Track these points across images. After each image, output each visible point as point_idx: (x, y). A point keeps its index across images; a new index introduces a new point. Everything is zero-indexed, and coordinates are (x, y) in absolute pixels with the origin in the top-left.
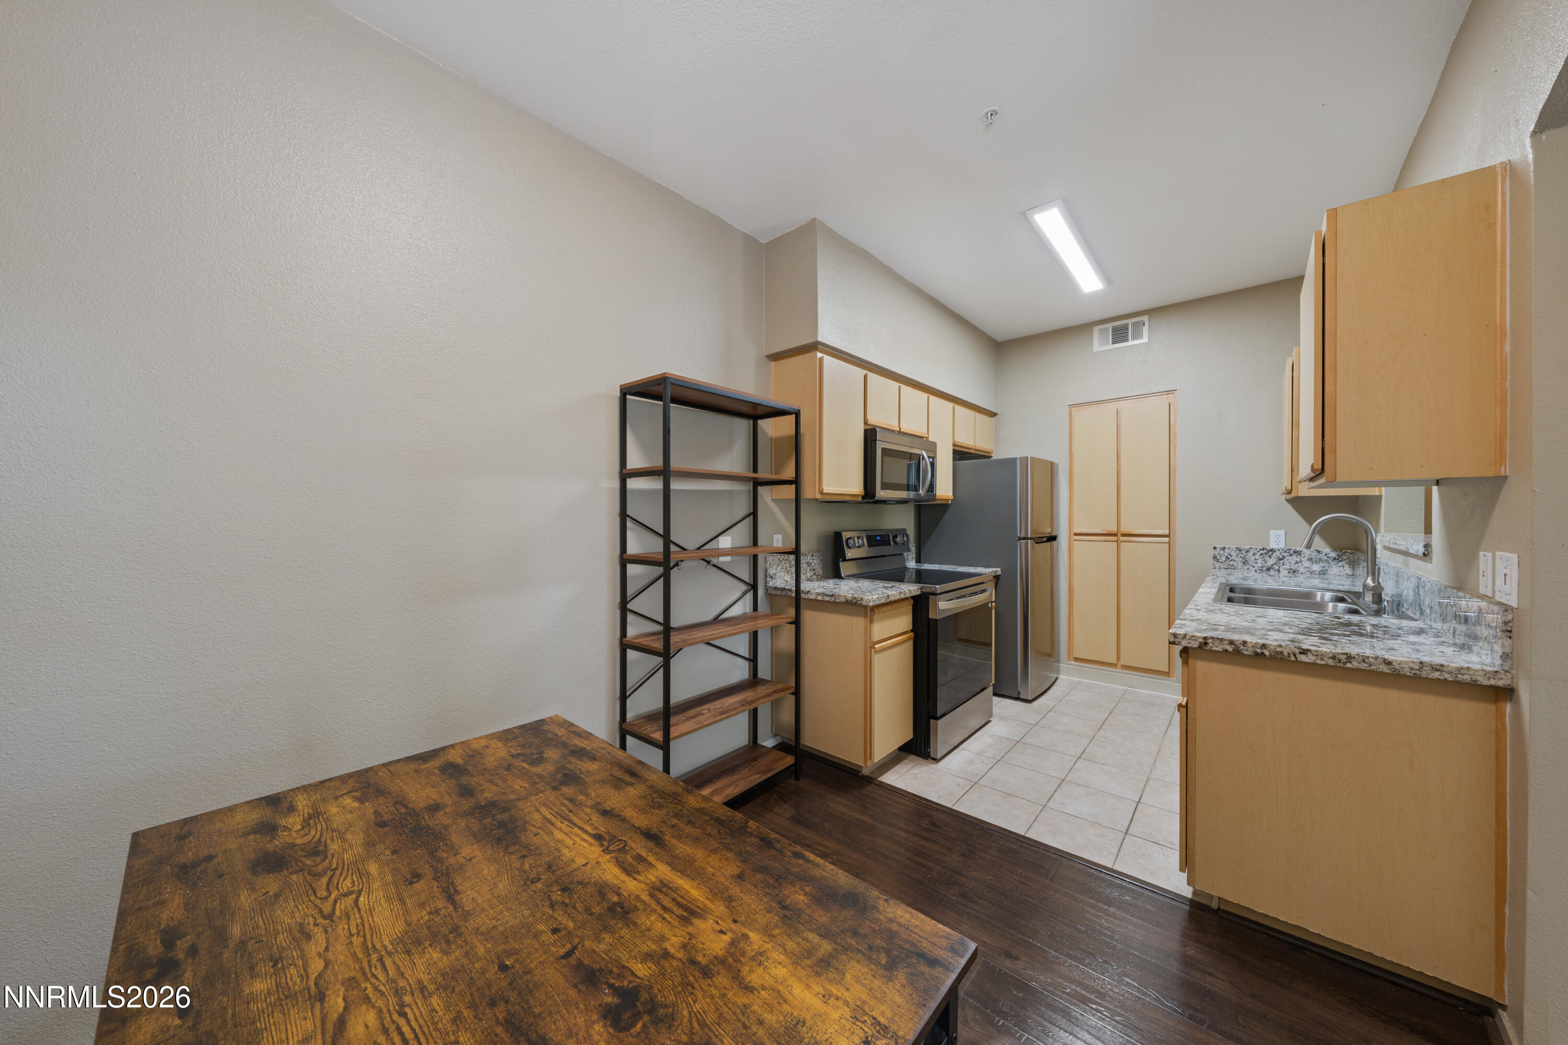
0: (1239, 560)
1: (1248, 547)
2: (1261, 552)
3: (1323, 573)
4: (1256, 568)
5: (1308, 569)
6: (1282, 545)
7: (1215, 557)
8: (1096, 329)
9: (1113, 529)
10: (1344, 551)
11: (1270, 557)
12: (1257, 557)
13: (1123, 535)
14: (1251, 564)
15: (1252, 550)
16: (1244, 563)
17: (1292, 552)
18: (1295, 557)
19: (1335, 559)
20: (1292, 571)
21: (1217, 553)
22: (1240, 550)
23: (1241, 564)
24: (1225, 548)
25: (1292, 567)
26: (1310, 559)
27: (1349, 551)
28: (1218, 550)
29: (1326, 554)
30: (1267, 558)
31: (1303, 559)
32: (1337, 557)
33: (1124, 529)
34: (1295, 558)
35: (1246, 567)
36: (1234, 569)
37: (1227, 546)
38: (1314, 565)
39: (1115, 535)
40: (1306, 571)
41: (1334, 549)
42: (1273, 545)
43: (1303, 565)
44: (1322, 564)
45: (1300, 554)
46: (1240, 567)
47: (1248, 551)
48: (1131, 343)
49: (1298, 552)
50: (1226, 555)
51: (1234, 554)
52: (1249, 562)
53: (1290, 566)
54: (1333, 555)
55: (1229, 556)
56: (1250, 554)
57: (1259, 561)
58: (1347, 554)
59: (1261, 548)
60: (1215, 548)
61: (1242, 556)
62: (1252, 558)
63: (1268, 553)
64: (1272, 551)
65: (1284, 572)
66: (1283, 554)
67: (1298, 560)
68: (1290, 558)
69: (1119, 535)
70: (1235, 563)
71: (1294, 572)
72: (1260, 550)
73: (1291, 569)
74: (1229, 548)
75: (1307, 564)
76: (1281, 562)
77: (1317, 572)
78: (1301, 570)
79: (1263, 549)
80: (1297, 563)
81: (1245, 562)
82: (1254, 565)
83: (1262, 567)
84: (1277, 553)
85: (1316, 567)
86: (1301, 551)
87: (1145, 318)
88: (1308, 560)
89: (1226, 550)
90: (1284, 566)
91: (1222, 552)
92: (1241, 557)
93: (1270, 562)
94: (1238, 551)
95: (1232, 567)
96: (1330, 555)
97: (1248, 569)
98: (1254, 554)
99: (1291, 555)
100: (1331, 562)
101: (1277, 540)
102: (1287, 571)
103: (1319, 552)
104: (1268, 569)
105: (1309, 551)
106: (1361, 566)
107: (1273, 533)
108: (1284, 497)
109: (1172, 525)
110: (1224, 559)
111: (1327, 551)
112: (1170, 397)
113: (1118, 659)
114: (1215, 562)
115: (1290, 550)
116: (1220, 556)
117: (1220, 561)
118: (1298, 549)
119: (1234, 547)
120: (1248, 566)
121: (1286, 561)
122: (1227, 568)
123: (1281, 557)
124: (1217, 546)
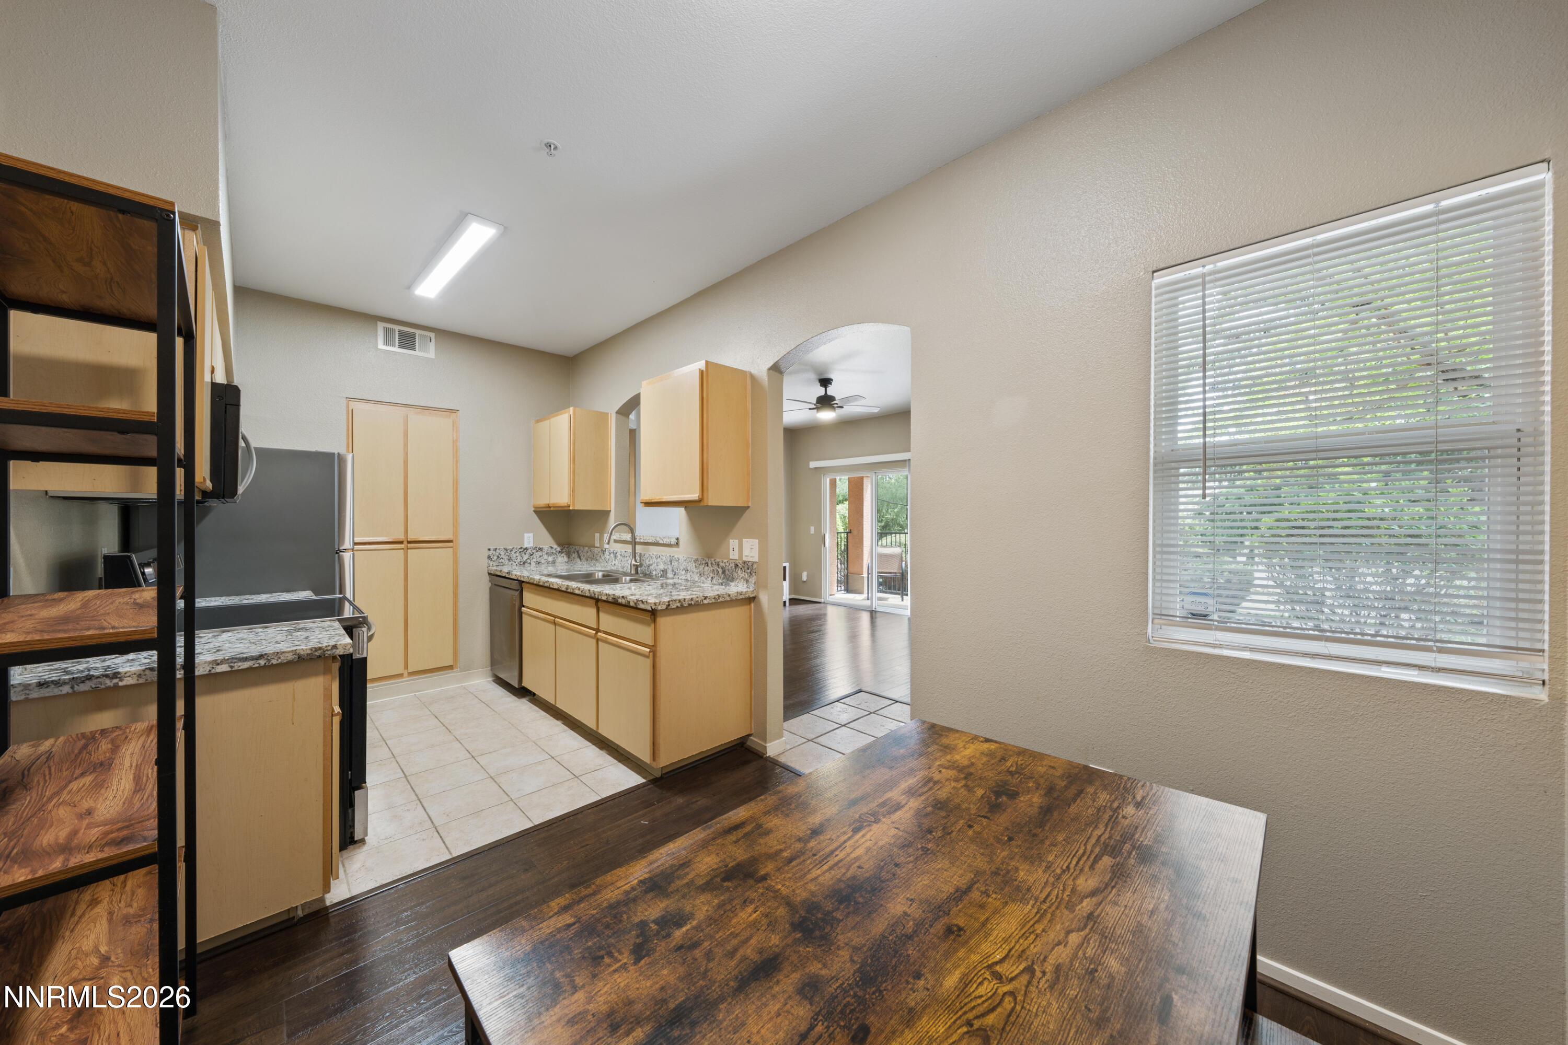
0: (506, 558)
1: (512, 548)
2: (520, 550)
3: (554, 562)
4: (518, 561)
6: (531, 545)
7: (489, 557)
8: (381, 325)
9: (401, 537)
10: (564, 546)
11: (525, 554)
12: (517, 554)
13: (410, 542)
14: (514, 560)
15: (514, 549)
17: (538, 550)
19: (559, 552)
21: (491, 554)
22: (506, 550)
24: (496, 549)
25: (538, 560)
26: (547, 554)
27: (566, 546)
28: (492, 551)
29: (555, 549)
30: (523, 555)
31: (543, 554)
33: (411, 537)
34: (539, 553)
35: (510, 563)
36: (503, 564)
37: (498, 548)
38: (550, 556)
39: (401, 542)
40: (545, 562)
41: (559, 545)
42: (526, 546)
43: (543, 558)
44: (553, 557)
46: (507, 563)
47: (511, 551)
48: (417, 353)
50: (497, 554)
51: (502, 553)
52: (512, 558)
53: (536, 560)
54: (559, 549)
55: (499, 555)
56: (513, 552)
57: (519, 558)
60: (489, 550)
61: (508, 554)
62: (514, 556)
63: (523, 550)
64: (526, 549)
65: (533, 564)
66: (532, 551)
67: (541, 554)
68: (536, 553)
69: (406, 542)
70: (504, 560)
71: (539, 564)
73: (537, 563)
75: (546, 557)
76: (531, 557)
77: (551, 562)
78: (543, 561)
79: (521, 548)
80: (541, 556)
81: (509, 560)
82: (517, 559)
84: (529, 551)
85: (550, 559)
86: (543, 548)
87: (432, 335)
89: (497, 551)
90: (533, 560)
91: (494, 552)
93: (525, 557)
96: (557, 550)
97: (512, 564)
98: (515, 552)
100: (557, 554)
101: (528, 541)
102: (535, 564)
103: (552, 548)
104: (524, 563)
105: (546, 548)
106: (573, 555)
107: (526, 535)
108: (533, 509)
109: (455, 533)
110: (495, 558)
111: (555, 546)
112: (453, 415)
113: (406, 667)
114: (490, 560)
115: (537, 547)
116: (493, 556)
117: (493, 560)
118: (541, 547)
119: (502, 547)
120: (512, 562)
121: (534, 556)
122: (499, 564)
123: (531, 553)
124: (491, 548)
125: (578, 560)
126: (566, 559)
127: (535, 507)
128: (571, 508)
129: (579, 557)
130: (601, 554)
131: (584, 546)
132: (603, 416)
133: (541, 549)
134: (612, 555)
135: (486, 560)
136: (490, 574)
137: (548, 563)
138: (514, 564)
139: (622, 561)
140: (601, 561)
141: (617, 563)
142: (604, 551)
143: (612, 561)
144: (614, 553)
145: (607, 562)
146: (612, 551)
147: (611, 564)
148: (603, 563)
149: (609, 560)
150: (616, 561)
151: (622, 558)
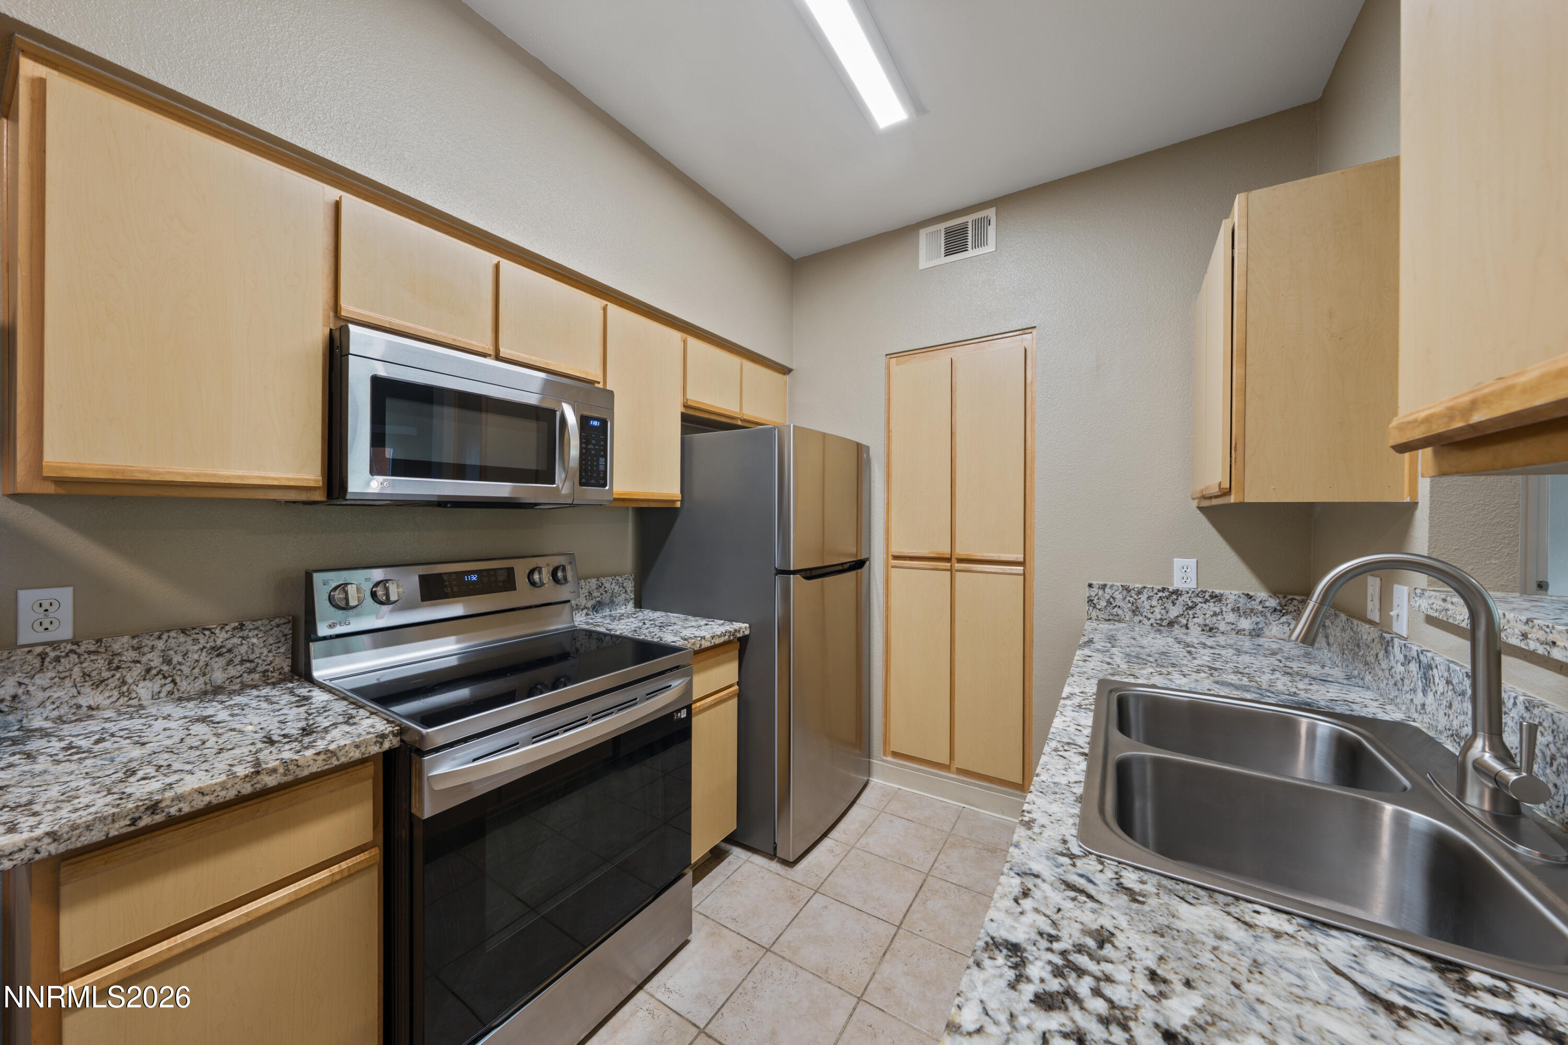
0: (1127, 606)
1: (1140, 586)
2: (1160, 594)
3: (1256, 633)
4: (1152, 621)
5: (1233, 627)
6: (1192, 585)
7: (1090, 601)
8: (923, 233)
9: (945, 550)
10: (1290, 597)
11: (1174, 604)
12: (1154, 603)
13: (960, 561)
14: (1145, 614)
15: (1146, 591)
16: (1133, 611)
17: (1207, 597)
18: (1211, 604)
19: (1275, 610)
20: (1208, 628)
21: (1093, 594)
22: (1127, 589)
23: (1130, 613)
24: (1105, 586)
25: (1207, 622)
26: (1236, 610)
27: (1298, 598)
28: (1095, 589)
29: (1261, 602)
30: (1169, 605)
31: (1224, 609)
32: (1278, 608)
33: (961, 551)
34: (1212, 607)
35: (1137, 619)
36: (1119, 621)
37: (1109, 584)
38: (1242, 619)
39: (947, 559)
40: (1229, 628)
41: (1274, 593)
42: (1177, 584)
43: (1224, 619)
44: (1254, 619)
45: (1220, 600)
46: (1127, 619)
47: (1139, 593)
48: (971, 253)
49: (1216, 596)
50: (1107, 597)
51: (1118, 596)
52: (1142, 610)
53: (1205, 620)
54: (1272, 603)
55: (1111, 600)
56: (1144, 597)
57: (1157, 610)
58: (1295, 602)
59: (1160, 588)
60: (1090, 586)
61: (1131, 599)
62: (1147, 604)
63: (1170, 596)
64: (1177, 593)
65: (1195, 631)
66: (1194, 600)
67: (1218, 610)
68: (1203, 605)
69: (954, 560)
70: (1120, 612)
71: (1211, 629)
72: (1159, 591)
73: (1206, 625)
74: (1112, 586)
75: (1231, 617)
76: (1191, 612)
77: (1247, 632)
78: (1222, 627)
79: (1163, 590)
80: (1215, 614)
81: (1136, 611)
82: (1150, 616)
83: (1161, 619)
84: (1185, 598)
85: (1245, 624)
86: (1222, 595)
87: (991, 213)
88: (1233, 610)
89: (1107, 590)
90: (1196, 620)
91: (1101, 592)
92: (1129, 602)
93: (1174, 612)
94: (1125, 592)
95: (1116, 618)
96: (1267, 604)
97: (1140, 621)
98: (1149, 598)
99: (1206, 601)
100: (1268, 615)
101: (1183, 575)
102: (1200, 629)
103: (1249, 597)
104: (1171, 624)
105: (1231, 595)
107: (1178, 562)
108: (1197, 503)
109: (1029, 550)
110: (1103, 603)
111: (1263, 595)
112: (1026, 338)
113: (952, 757)
114: (1091, 608)
115: (1205, 592)
116: (1098, 599)
117: (1099, 607)
118: (1217, 592)
119: (1119, 584)
120: (1141, 618)
121: (1198, 612)
122: (1109, 620)
123: (1190, 604)
124: (1094, 583)
127: (1197, 496)
128: (1233, 499)
130: (1377, 647)
131: (1337, 610)
133: (1216, 598)
134: (1413, 667)
135: (1084, 607)
137: (1239, 632)
138: (1147, 623)
139: (1450, 706)
140: (1380, 673)
141: (1434, 707)
142: (1388, 642)
143: (1414, 691)
144: (1420, 662)
145: (1395, 684)
146: (1415, 654)
147: (1412, 700)
148: (1385, 682)
149: (1402, 680)
150: (1430, 695)
151: (1450, 693)
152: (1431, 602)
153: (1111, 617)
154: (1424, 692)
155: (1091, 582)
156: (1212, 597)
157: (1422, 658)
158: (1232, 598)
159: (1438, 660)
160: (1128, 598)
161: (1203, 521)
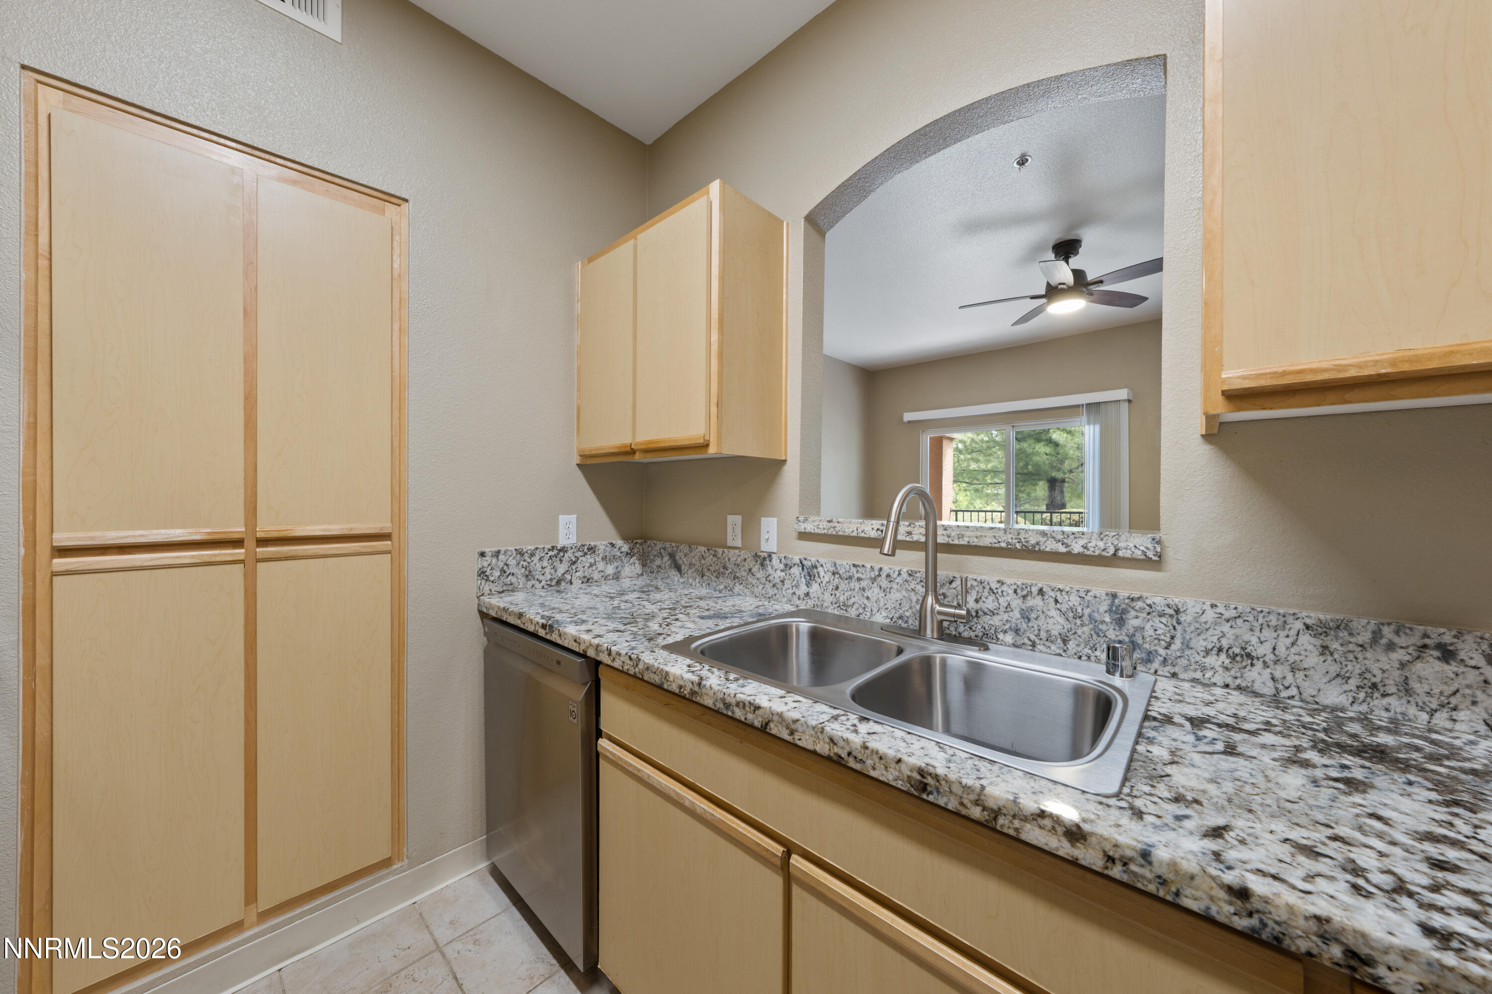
0: (520, 572)
1: (533, 548)
2: (551, 553)
3: (617, 577)
4: (543, 583)
5: (602, 574)
6: (573, 540)
7: (482, 573)
9: (237, 527)
10: (635, 541)
11: (561, 561)
12: (545, 564)
13: (263, 542)
14: (537, 577)
15: (538, 552)
16: (527, 576)
17: (586, 550)
18: (589, 556)
19: (627, 554)
20: (585, 580)
21: (485, 564)
22: (520, 553)
23: (524, 579)
24: (499, 552)
25: (586, 574)
26: (604, 558)
27: (639, 541)
28: (488, 558)
29: (619, 548)
30: (557, 563)
31: (597, 559)
32: (629, 552)
33: (266, 527)
34: (589, 559)
35: (530, 584)
36: (513, 591)
37: (503, 549)
38: (608, 566)
39: (237, 543)
40: (600, 576)
41: (625, 539)
42: (562, 542)
43: (597, 568)
44: (616, 564)
45: (594, 552)
46: (521, 586)
47: (532, 555)
49: (592, 548)
50: (501, 564)
51: (512, 562)
52: (534, 573)
53: (584, 572)
54: (626, 548)
55: (505, 567)
56: (536, 559)
57: (547, 570)
58: (638, 545)
59: (549, 547)
60: (482, 554)
61: (525, 563)
62: (538, 566)
63: (558, 554)
64: (563, 550)
65: (577, 583)
66: (577, 554)
67: (592, 561)
68: (583, 558)
69: (250, 543)
70: (514, 580)
71: (588, 580)
72: (549, 550)
73: (584, 577)
74: (506, 552)
75: (601, 565)
76: (574, 567)
77: (611, 577)
78: (596, 576)
79: (553, 548)
80: (591, 565)
81: (528, 577)
82: (541, 578)
83: (551, 580)
84: (569, 554)
85: (610, 570)
86: (595, 546)
88: (603, 559)
89: (501, 557)
90: (578, 574)
91: (494, 560)
92: (523, 567)
93: (562, 568)
94: (519, 556)
95: (510, 588)
96: (623, 550)
97: (533, 586)
98: (541, 559)
99: (585, 554)
100: (623, 558)
101: (567, 531)
102: (580, 582)
103: (613, 545)
104: (558, 583)
105: (602, 545)
106: (658, 562)
107: (563, 519)
108: (576, 460)
109: (398, 513)
110: (497, 573)
111: (619, 543)
112: (390, 209)
113: (251, 896)
114: (483, 582)
115: (584, 546)
116: (492, 569)
117: (492, 579)
118: (592, 544)
119: (512, 549)
120: (533, 582)
121: (580, 566)
122: (503, 592)
123: (574, 559)
124: (487, 550)
125: (674, 573)
126: (638, 568)
127: (583, 456)
128: (712, 450)
129: (678, 568)
130: (750, 563)
131: (691, 545)
132: (774, 224)
133: (592, 549)
134: (796, 571)
135: (474, 581)
136: (483, 616)
137: (606, 578)
138: (539, 586)
139: (837, 588)
140: (754, 582)
141: (819, 592)
142: (764, 559)
143: (797, 586)
144: (803, 566)
145: (774, 586)
146: (798, 562)
147: (794, 593)
148: (761, 587)
149: (783, 581)
150: (815, 587)
151: (836, 580)
152: (816, 524)
153: (505, 588)
154: (808, 585)
155: (484, 550)
156: (589, 549)
157: (805, 562)
158: (602, 547)
159: (822, 561)
160: (522, 563)
161: (579, 478)
